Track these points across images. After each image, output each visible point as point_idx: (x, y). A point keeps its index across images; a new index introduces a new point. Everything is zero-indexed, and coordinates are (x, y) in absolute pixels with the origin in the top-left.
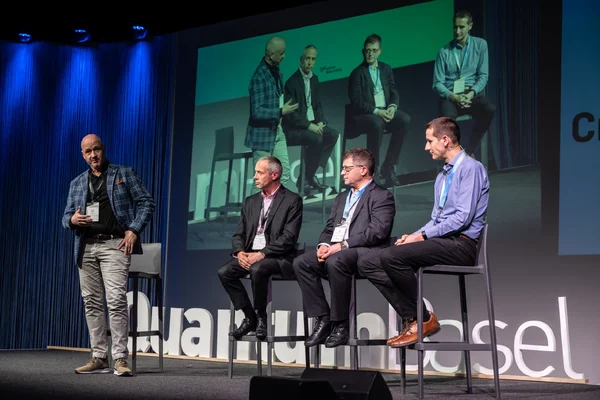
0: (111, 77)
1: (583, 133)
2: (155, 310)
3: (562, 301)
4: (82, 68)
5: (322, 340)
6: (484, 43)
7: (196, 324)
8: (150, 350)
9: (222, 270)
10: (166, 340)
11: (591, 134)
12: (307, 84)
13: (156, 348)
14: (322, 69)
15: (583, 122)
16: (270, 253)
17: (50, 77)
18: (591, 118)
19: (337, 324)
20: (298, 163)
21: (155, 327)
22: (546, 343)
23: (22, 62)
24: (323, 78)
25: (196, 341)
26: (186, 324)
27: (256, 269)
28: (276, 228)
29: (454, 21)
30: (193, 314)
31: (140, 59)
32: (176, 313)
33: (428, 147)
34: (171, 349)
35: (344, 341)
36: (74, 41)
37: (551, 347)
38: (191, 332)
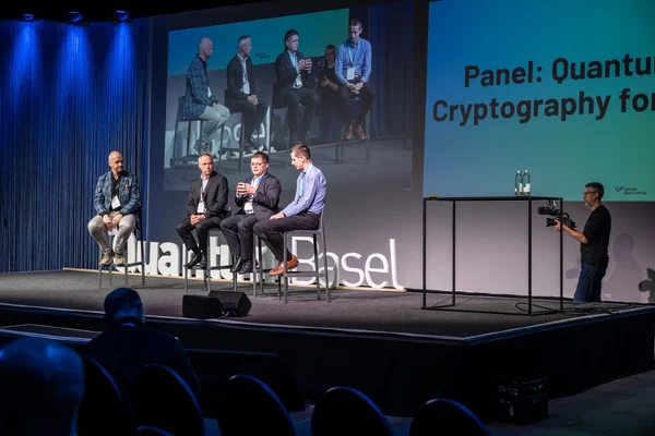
0: (100, 50)
1: (440, 115)
2: (139, 242)
3: (392, 241)
4: (76, 42)
5: (239, 270)
6: (369, 45)
7: (168, 253)
8: (137, 271)
9: (179, 227)
10: (148, 263)
11: (445, 116)
12: (244, 65)
13: (140, 270)
14: (256, 55)
15: (440, 106)
16: (210, 215)
17: (50, 49)
18: (445, 105)
19: (246, 261)
20: (239, 126)
21: (139, 260)
22: (382, 267)
23: (27, 37)
24: (256, 62)
25: (168, 265)
26: (161, 254)
27: (198, 226)
28: (210, 198)
29: (350, 28)
30: (166, 246)
31: (123, 37)
32: (154, 246)
33: (293, 163)
34: (151, 270)
35: (250, 270)
36: (68, 20)
37: (385, 270)
38: (165, 259)
